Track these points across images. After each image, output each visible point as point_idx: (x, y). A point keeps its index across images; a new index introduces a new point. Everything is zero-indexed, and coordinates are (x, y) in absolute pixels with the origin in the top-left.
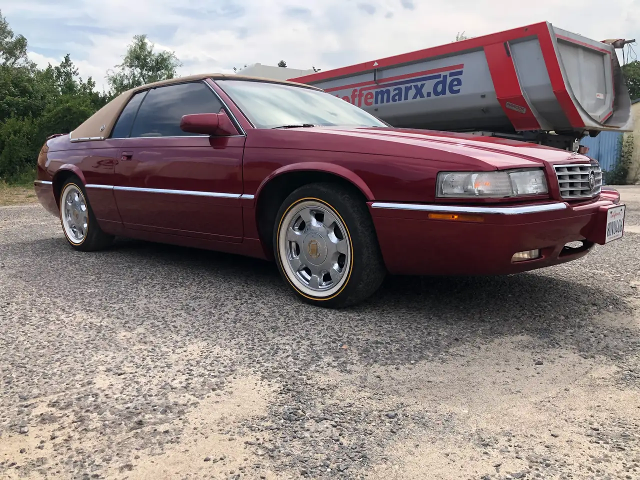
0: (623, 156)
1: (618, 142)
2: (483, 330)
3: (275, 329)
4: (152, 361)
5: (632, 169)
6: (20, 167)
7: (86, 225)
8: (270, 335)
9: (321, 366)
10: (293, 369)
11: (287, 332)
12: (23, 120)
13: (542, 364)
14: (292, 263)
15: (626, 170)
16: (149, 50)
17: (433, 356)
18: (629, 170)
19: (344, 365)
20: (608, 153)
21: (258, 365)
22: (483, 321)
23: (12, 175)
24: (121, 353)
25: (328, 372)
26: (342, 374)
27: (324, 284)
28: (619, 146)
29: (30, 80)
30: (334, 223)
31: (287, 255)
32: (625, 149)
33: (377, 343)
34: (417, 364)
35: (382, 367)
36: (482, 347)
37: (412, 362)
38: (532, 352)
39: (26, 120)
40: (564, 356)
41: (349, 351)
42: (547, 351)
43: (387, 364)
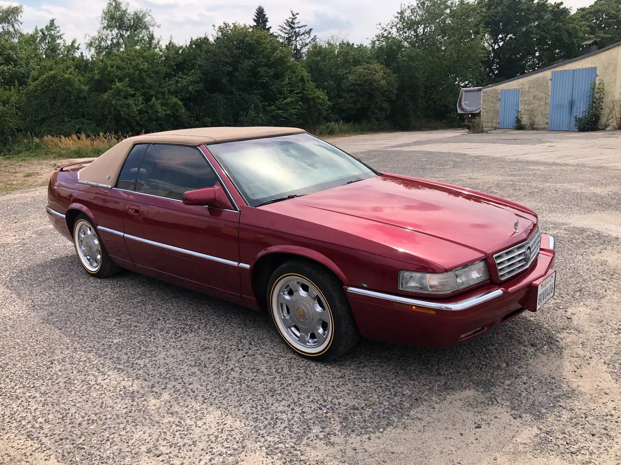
0: (595, 103)
1: (590, 88)
2: (438, 385)
3: (273, 391)
4: (181, 438)
5: (604, 115)
6: (12, 138)
7: (99, 257)
8: (270, 400)
9: (311, 439)
10: (290, 443)
11: (283, 396)
12: (10, 90)
13: (481, 427)
14: (284, 321)
15: (598, 116)
16: (124, 9)
17: (397, 422)
18: (600, 115)
19: (329, 436)
20: (580, 99)
21: (263, 440)
22: (439, 374)
23: (5, 145)
24: (155, 427)
25: (317, 445)
26: (327, 448)
27: (310, 341)
28: (591, 92)
29: (13, 48)
30: (317, 296)
31: (279, 314)
32: (597, 96)
33: (354, 409)
34: (385, 432)
35: (358, 437)
36: (437, 406)
37: (381, 430)
38: (475, 412)
39: (13, 90)
40: (499, 417)
41: (332, 419)
42: (487, 409)
43: (361, 434)
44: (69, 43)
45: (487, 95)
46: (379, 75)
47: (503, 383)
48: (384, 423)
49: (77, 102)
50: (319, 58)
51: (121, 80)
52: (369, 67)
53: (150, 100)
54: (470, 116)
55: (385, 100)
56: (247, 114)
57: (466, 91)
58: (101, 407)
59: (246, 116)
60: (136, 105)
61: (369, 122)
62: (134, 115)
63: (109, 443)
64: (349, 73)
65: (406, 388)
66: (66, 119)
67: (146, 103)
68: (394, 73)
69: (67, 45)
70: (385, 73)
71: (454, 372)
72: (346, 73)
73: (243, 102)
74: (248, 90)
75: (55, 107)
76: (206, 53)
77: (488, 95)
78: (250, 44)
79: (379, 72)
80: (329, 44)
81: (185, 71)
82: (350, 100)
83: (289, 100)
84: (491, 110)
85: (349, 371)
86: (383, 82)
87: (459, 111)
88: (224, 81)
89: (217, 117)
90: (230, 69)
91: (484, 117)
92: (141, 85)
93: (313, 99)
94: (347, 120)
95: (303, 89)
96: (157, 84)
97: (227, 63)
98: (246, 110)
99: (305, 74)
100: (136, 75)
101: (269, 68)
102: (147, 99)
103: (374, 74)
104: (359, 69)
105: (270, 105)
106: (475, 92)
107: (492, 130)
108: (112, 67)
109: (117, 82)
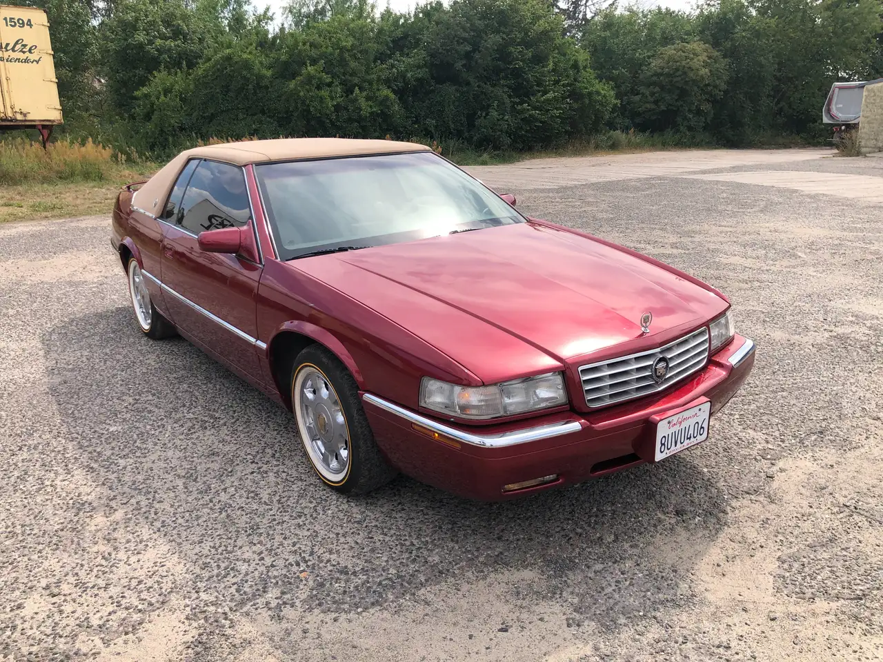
2: (488, 555)
3: (255, 528)
4: (96, 576)
8: (242, 541)
9: (257, 606)
10: (225, 608)
11: (263, 538)
12: (176, 74)
13: (507, 631)
14: (309, 429)
17: (392, 601)
19: (283, 607)
21: (194, 596)
24: (76, 556)
25: (259, 617)
26: (269, 623)
33: (341, 572)
34: (364, 614)
35: (322, 615)
36: (465, 587)
37: (359, 610)
38: (516, 605)
39: (179, 74)
40: (546, 618)
41: (304, 582)
42: (537, 604)
43: (329, 610)
44: (261, 11)
45: (873, 94)
46: (698, 60)
47: (588, 567)
48: (370, 600)
49: (255, 93)
50: (608, 33)
51: (314, 62)
52: (685, 47)
53: (352, 93)
54: (843, 128)
55: (706, 100)
56: (487, 114)
57: (840, 88)
58: (35, 518)
59: (485, 117)
60: (332, 99)
61: (678, 131)
62: (328, 112)
63: (10, 567)
64: (653, 56)
65: (437, 553)
66: (241, 116)
67: (347, 96)
68: (725, 56)
69: (258, 13)
70: (710, 58)
71: (524, 538)
72: (649, 57)
73: (483, 97)
74: (493, 80)
75: (228, 98)
76: (437, 23)
77: (875, 95)
78: (502, 12)
79: (699, 55)
80: (630, 10)
81: (406, 50)
82: (649, 97)
83: (550, 95)
84: (876, 119)
85: (373, 516)
86: (704, 71)
87: (826, 120)
88: (459, 65)
89: (444, 118)
90: (469, 48)
91: (864, 131)
92: (342, 71)
93: (590, 94)
94: (642, 128)
95: (575, 80)
96: (363, 68)
97: (465, 39)
98: (486, 108)
99: (583, 57)
100: (336, 55)
101: (526, 47)
102: (349, 91)
103: (693, 59)
104: (670, 50)
105: (521, 103)
106: (856, 90)
107: (874, 152)
108: (304, 44)
109: (309, 65)
